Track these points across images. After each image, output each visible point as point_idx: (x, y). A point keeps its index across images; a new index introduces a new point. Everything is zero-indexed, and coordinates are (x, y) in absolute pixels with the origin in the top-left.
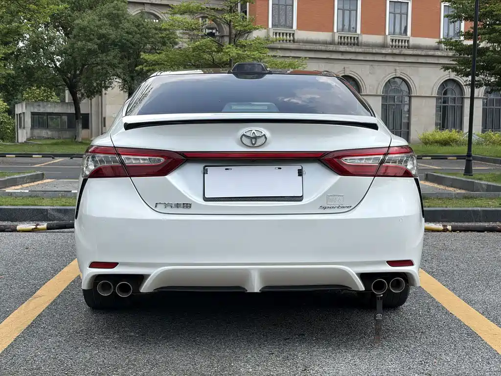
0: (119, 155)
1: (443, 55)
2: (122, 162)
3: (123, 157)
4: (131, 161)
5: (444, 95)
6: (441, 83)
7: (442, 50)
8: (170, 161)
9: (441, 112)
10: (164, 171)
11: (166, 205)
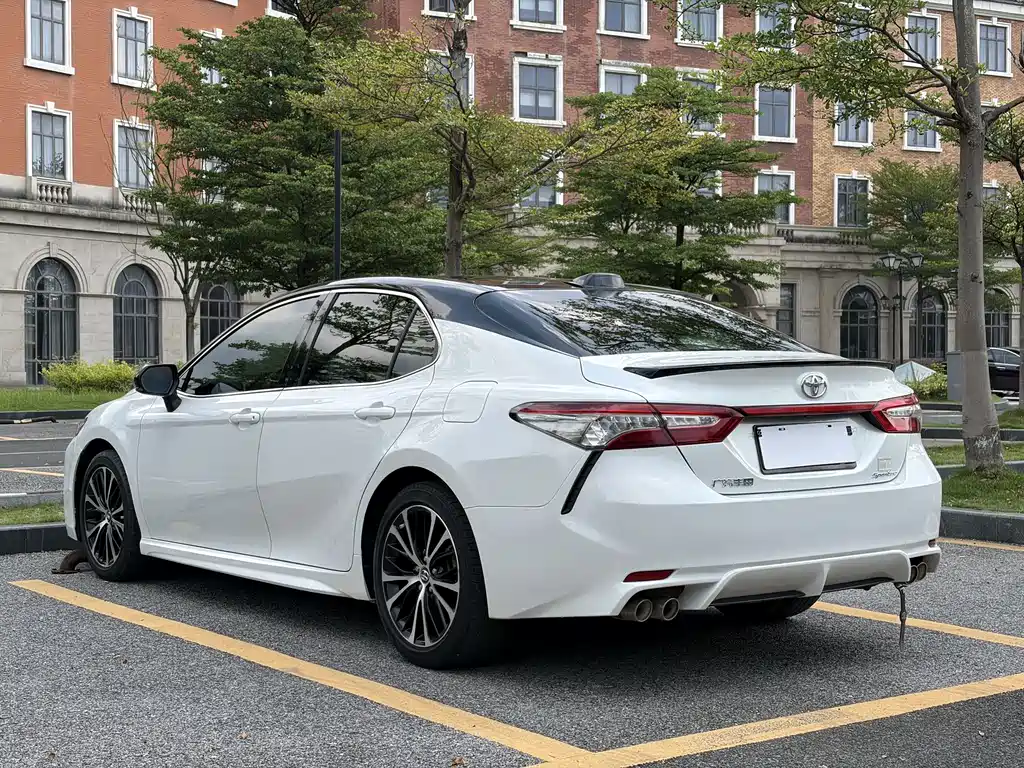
0: (659, 414)
1: (36, 209)
2: (663, 423)
3: (665, 417)
4: (673, 422)
5: (39, 289)
6: (33, 264)
7: (33, 199)
8: (727, 420)
9: (34, 323)
10: (719, 435)
11: (725, 483)
